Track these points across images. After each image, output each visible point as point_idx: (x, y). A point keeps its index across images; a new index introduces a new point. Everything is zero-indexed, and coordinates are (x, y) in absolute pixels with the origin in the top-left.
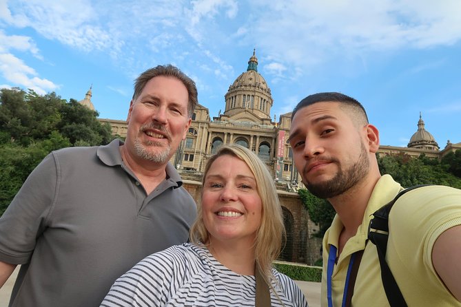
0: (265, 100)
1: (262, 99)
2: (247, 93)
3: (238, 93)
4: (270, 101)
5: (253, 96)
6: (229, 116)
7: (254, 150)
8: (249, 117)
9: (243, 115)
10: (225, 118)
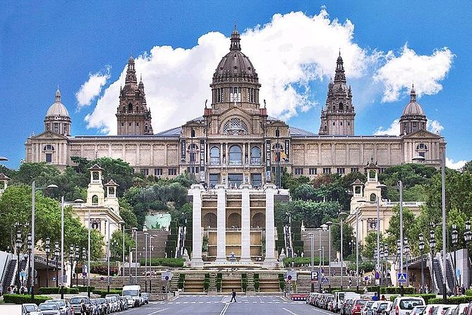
1: (249, 88)
6: (219, 116)
7: (246, 156)
8: (238, 114)
9: (233, 112)
10: (216, 118)
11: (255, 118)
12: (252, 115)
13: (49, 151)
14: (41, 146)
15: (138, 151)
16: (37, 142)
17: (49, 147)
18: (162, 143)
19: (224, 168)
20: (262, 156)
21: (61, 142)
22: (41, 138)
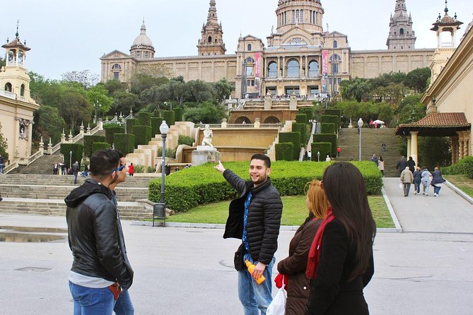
0: (314, 12)
1: (311, 11)
2: (295, 9)
3: (287, 9)
4: (321, 11)
5: (302, 10)
6: (281, 36)
7: (304, 69)
8: (300, 33)
9: (294, 32)
10: (278, 38)
11: (315, 36)
12: (313, 34)
13: (116, 70)
14: (109, 65)
15: (200, 69)
16: (106, 61)
17: (116, 65)
18: (222, 60)
19: (280, 81)
20: (319, 69)
21: (127, 61)
22: (110, 58)
